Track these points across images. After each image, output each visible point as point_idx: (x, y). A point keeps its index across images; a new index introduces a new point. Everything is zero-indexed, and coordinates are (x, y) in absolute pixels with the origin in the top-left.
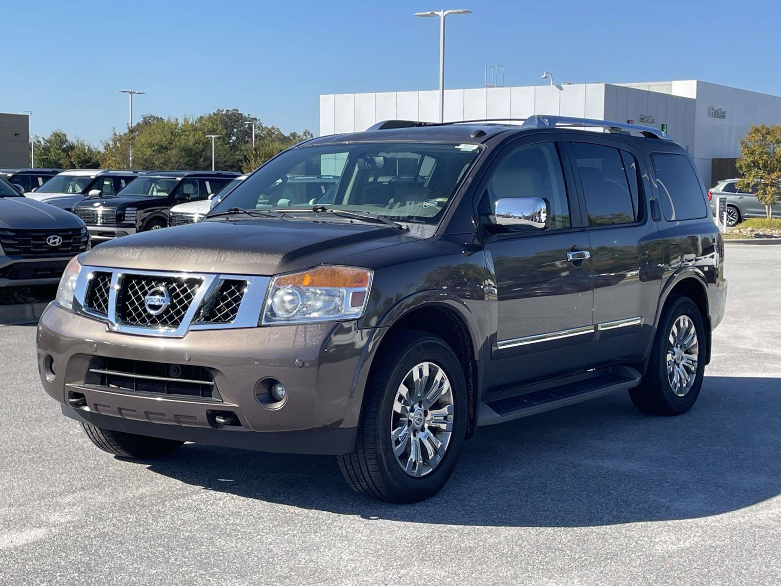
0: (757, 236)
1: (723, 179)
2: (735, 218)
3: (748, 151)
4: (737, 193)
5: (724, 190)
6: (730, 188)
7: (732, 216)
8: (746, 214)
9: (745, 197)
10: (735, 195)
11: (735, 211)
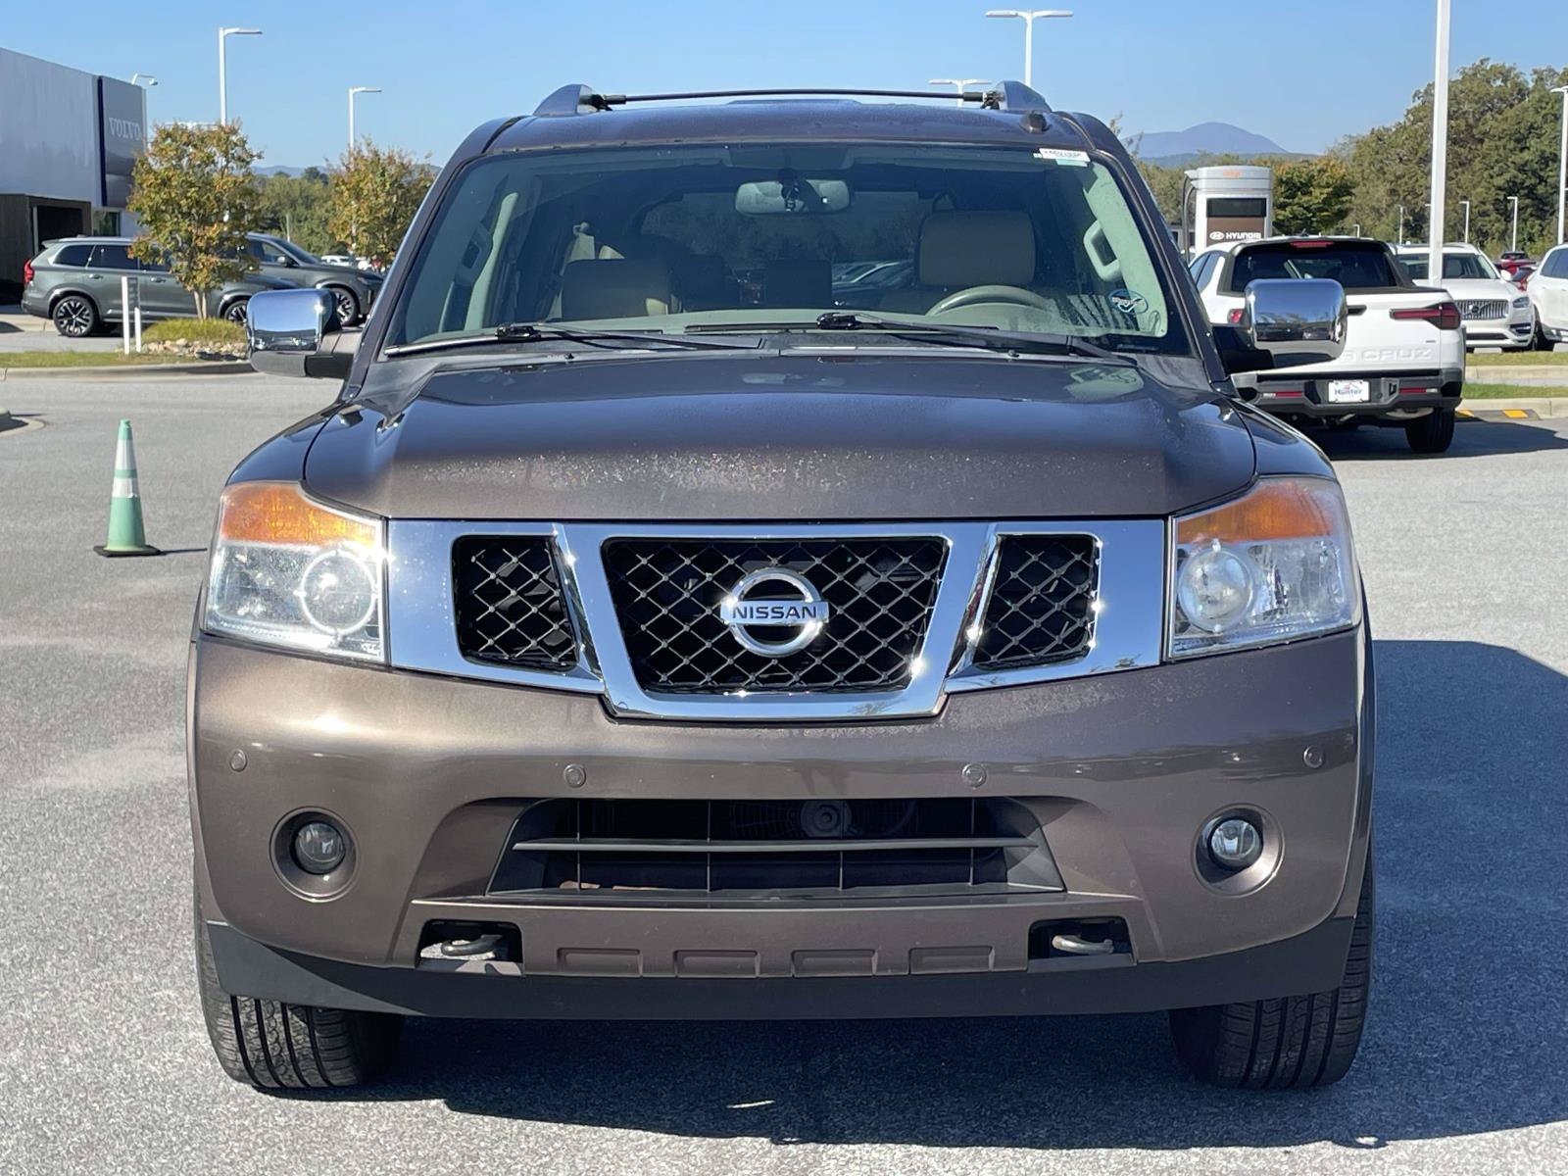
0: (203, 355)
1: (56, 235)
2: (87, 321)
3: (156, 179)
4: (86, 268)
5: (58, 261)
6: (70, 257)
7: (80, 316)
8: (110, 312)
9: (106, 276)
10: (85, 271)
11: (86, 305)
